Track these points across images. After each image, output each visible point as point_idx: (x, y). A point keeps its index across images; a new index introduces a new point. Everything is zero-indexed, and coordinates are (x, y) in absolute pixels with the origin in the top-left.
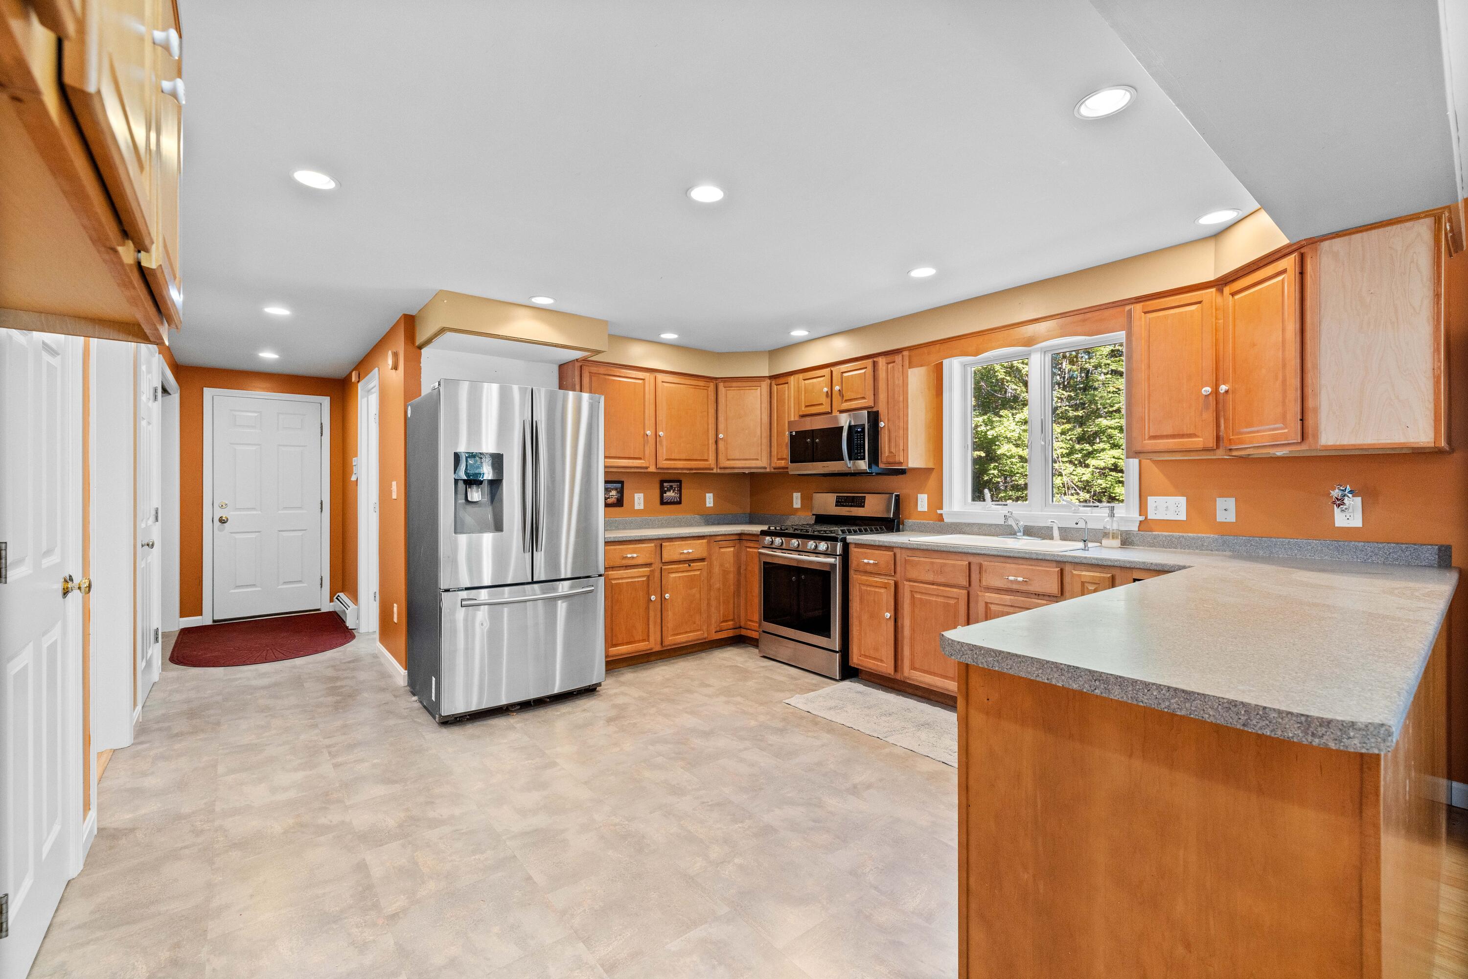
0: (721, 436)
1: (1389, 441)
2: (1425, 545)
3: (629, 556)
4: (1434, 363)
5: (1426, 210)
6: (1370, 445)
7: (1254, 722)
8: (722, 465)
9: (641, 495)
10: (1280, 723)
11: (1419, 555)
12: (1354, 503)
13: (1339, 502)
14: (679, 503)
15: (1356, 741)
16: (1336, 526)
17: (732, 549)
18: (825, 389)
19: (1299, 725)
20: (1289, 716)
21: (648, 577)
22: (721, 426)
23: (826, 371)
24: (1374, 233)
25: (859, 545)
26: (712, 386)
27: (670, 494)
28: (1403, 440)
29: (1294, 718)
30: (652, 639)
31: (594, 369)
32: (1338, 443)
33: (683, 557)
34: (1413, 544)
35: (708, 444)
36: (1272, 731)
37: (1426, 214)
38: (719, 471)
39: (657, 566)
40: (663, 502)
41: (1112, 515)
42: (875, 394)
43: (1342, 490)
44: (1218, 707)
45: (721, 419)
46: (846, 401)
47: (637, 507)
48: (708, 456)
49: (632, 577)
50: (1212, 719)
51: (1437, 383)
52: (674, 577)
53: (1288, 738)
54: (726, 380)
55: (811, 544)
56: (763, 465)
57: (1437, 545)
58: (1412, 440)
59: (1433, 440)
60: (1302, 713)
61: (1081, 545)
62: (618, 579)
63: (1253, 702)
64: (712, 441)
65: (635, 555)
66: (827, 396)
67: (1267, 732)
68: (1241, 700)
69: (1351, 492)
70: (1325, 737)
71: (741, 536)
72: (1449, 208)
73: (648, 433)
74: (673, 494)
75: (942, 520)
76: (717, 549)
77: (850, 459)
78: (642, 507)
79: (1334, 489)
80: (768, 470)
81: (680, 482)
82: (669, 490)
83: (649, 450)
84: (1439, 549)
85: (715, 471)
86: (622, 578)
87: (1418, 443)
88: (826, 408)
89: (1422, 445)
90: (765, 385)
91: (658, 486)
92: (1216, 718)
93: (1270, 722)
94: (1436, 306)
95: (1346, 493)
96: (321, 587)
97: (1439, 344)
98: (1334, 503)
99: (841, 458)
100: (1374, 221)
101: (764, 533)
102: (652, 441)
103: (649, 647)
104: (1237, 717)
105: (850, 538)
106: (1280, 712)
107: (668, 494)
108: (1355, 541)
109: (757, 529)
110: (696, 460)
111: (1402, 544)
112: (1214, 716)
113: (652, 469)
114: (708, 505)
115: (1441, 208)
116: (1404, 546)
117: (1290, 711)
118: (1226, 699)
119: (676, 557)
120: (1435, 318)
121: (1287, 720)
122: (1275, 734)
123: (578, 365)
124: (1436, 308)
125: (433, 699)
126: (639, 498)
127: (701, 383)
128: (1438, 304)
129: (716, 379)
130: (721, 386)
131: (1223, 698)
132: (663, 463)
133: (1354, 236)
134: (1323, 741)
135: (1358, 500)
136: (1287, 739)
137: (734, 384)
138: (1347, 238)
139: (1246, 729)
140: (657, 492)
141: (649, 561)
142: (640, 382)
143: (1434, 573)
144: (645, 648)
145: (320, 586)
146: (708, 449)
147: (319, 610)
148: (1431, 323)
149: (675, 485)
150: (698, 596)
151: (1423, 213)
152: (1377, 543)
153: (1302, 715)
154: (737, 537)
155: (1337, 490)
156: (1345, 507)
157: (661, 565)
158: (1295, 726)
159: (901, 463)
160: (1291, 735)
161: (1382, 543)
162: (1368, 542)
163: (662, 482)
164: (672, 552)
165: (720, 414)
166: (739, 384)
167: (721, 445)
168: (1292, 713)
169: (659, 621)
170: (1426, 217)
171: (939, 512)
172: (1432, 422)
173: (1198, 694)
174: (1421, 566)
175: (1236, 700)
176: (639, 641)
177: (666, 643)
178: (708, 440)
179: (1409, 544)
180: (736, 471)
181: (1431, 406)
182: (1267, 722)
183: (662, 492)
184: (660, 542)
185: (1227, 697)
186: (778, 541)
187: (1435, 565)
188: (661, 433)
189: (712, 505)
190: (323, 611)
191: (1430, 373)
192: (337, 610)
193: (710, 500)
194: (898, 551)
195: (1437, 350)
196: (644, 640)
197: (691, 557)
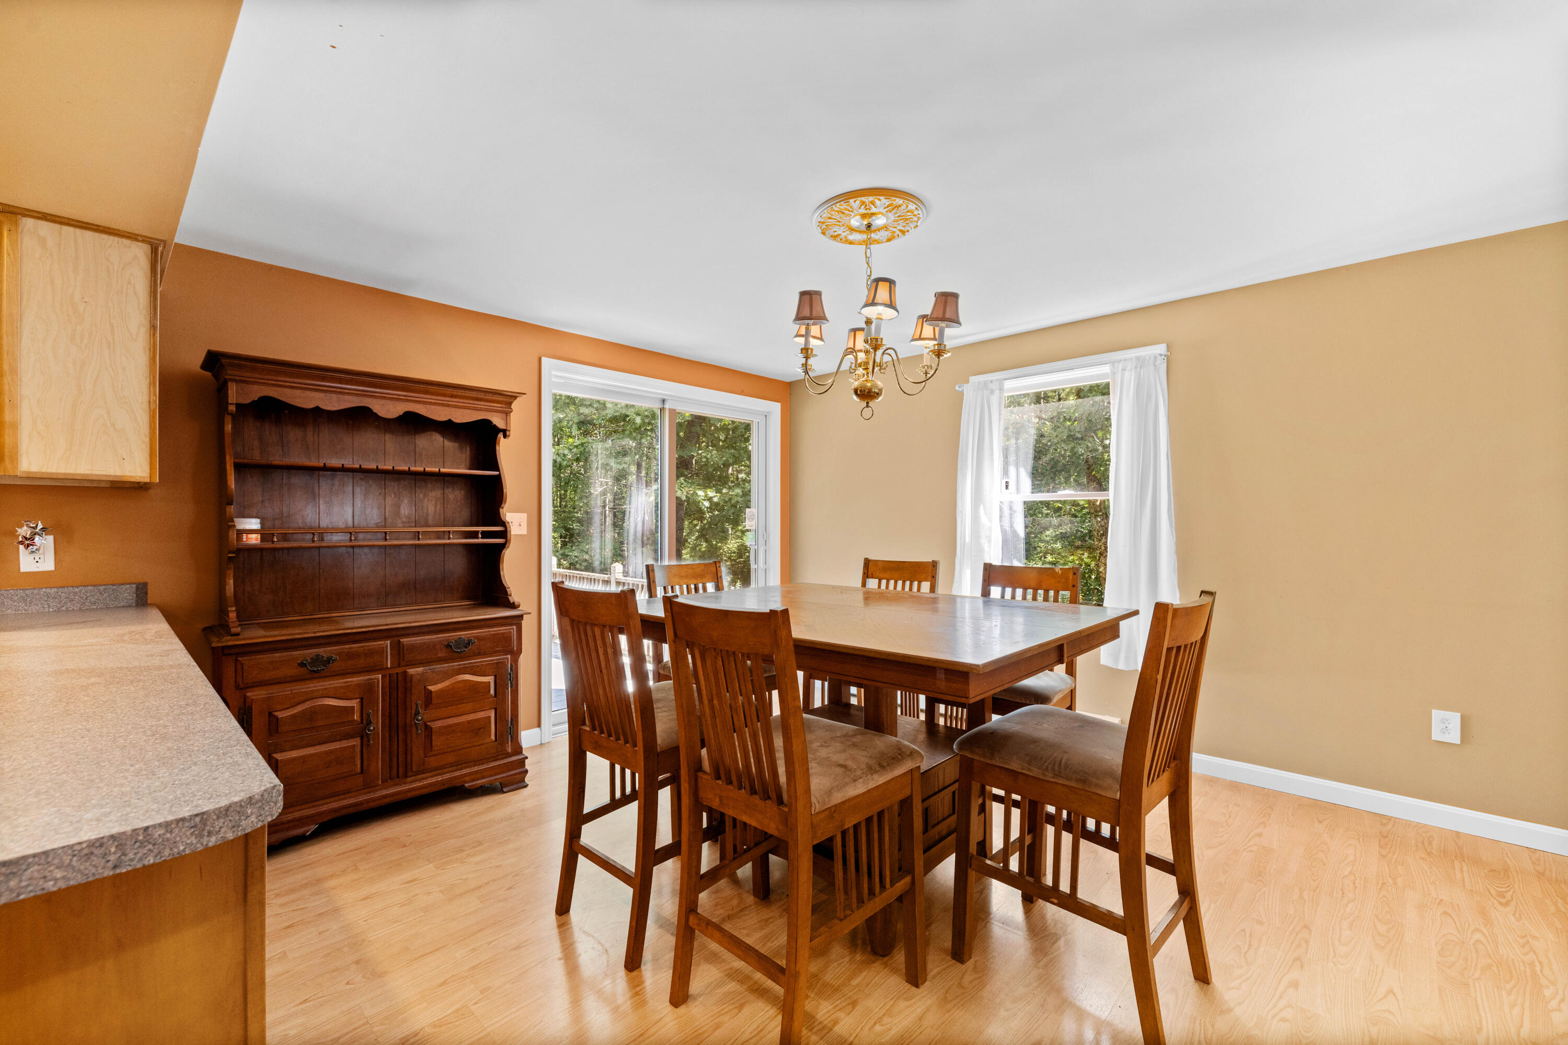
1: (104, 473)
2: (123, 584)
4: (150, 397)
5: (144, 234)
6: (83, 475)
7: (131, 855)
10: (168, 840)
11: (117, 595)
12: (46, 542)
13: (28, 542)
15: (253, 818)
16: (22, 570)
19: (193, 830)
20: (180, 824)
24: (89, 234)
28: (119, 473)
29: (187, 824)
32: (44, 470)
34: (111, 585)
36: (156, 856)
37: (145, 240)
43: (33, 528)
44: (71, 860)
50: (62, 885)
51: (152, 418)
53: (178, 853)
57: (134, 583)
58: (128, 474)
59: (148, 475)
60: (196, 812)
63: (128, 828)
67: (151, 860)
68: (108, 834)
69: (43, 529)
70: (223, 830)
72: (165, 242)
79: (21, 526)
84: (137, 588)
87: (133, 477)
89: (138, 480)
92: (69, 879)
93: (154, 845)
94: (152, 337)
95: (37, 530)
97: (154, 377)
98: (21, 543)
100: (90, 221)
104: (104, 861)
106: (167, 825)
108: (46, 588)
111: (101, 585)
112: (64, 877)
115: (157, 240)
116: (102, 588)
117: (181, 816)
118: (86, 842)
120: (152, 350)
121: (176, 831)
122: (161, 857)
124: (152, 340)
128: (154, 335)
131: (80, 843)
133: (65, 228)
134: (220, 836)
135: (50, 538)
136: (177, 856)
138: (57, 226)
139: (118, 871)
143: (132, 613)
148: (148, 351)
151: (142, 236)
152: (73, 587)
153: (197, 815)
155: (25, 528)
156: (35, 547)
158: (188, 833)
160: (182, 848)
161: (77, 587)
162: (61, 587)
168: (183, 820)
170: (143, 241)
172: (148, 457)
173: (34, 856)
174: (120, 607)
175: (102, 836)
179: (107, 585)
181: (147, 440)
182: (150, 846)
185: (85, 838)
187: (134, 605)
191: (146, 406)
195: (152, 384)
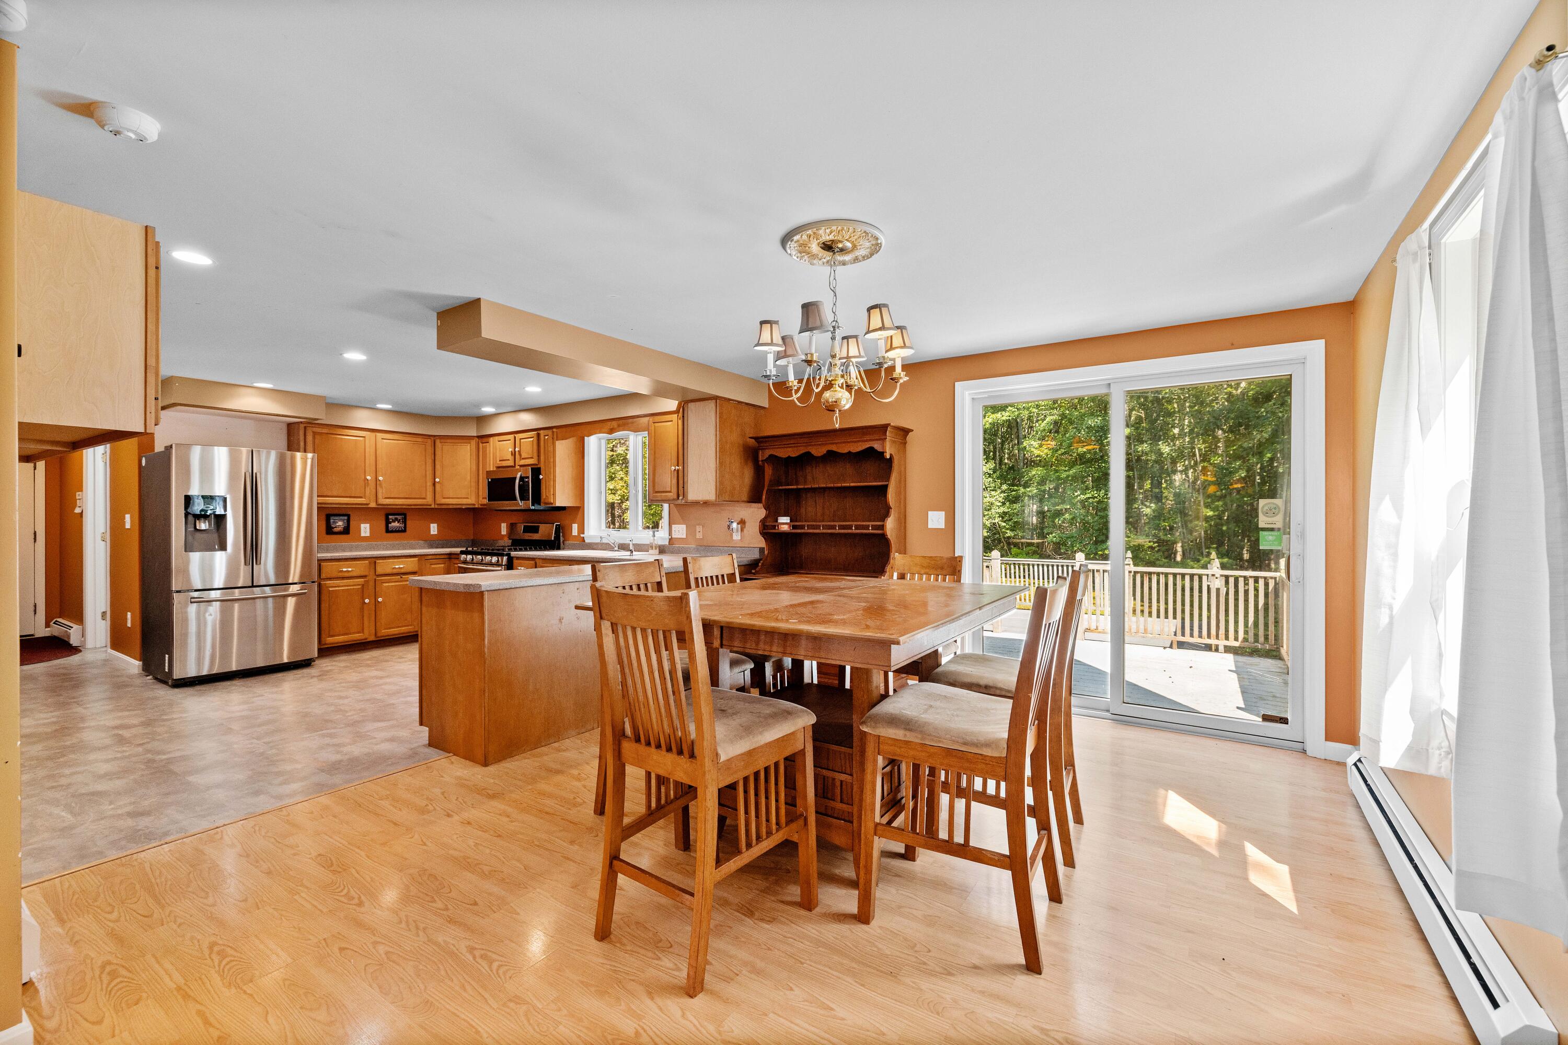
0: (437, 480)
3: (344, 570)
8: (438, 502)
9: (368, 526)
14: (404, 531)
17: (443, 565)
18: (510, 450)
21: (363, 585)
22: (438, 473)
23: (511, 437)
25: (518, 558)
26: (429, 441)
27: (395, 525)
30: (366, 631)
31: (315, 430)
33: (395, 571)
35: (426, 486)
38: (436, 507)
39: (371, 577)
40: (388, 531)
41: (654, 536)
42: (539, 456)
45: (438, 467)
46: (523, 459)
47: (363, 534)
48: (426, 495)
49: (347, 586)
52: (388, 585)
54: (441, 437)
55: (488, 558)
56: (473, 502)
61: (629, 553)
62: (336, 587)
64: (429, 484)
65: (350, 569)
66: (512, 454)
71: (450, 555)
73: (368, 478)
74: (398, 525)
75: (584, 541)
76: (428, 565)
77: (521, 500)
78: (368, 534)
80: (476, 506)
81: (405, 515)
82: (394, 521)
83: (370, 491)
85: (433, 506)
86: (338, 586)
88: (511, 463)
90: (474, 442)
91: (383, 518)
96: (35, 613)
99: (515, 499)
101: (462, 552)
102: (372, 485)
103: (363, 638)
105: (513, 554)
107: (393, 524)
109: (458, 550)
110: (415, 498)
113: (373, 505)
114: (432, 533)
119: (389, 571)
123: (302, 426)
125: (167, 670)
126: (365, 528)
127: (420, 440)
129: (435, 436)
130: (438, 441)
132: (382, 501)
137: (448, 441)
140: (383, 523)
141: (363, 574)
142: (361, 439)
144: (359, 638)
145: (33, 613)
146: (426, 490)
147: (32, 635)
149: (399, 517)
150: (409, 600)
154: (446, 557)
157: (375, 577)
159: (552, 504)
163: (387, 516)
164: (383, 567)
165: (437, 463)
166: (453, 441)
167: (437, 486)
169: (373, 618)
171: (582, 535)
176: (354, 633)
177: (379, 634)
178: (426, 483)
180: (451, 507)
183: (388, 522)
184: (374, 560)
186: (469, 557)
188: (381, 478)
189: (436, 533)
190: (37, 636)
192: (56, 634)
193: (434, 529)
194: (538, 561)
196: (359, 632)
197: (403, 571)
